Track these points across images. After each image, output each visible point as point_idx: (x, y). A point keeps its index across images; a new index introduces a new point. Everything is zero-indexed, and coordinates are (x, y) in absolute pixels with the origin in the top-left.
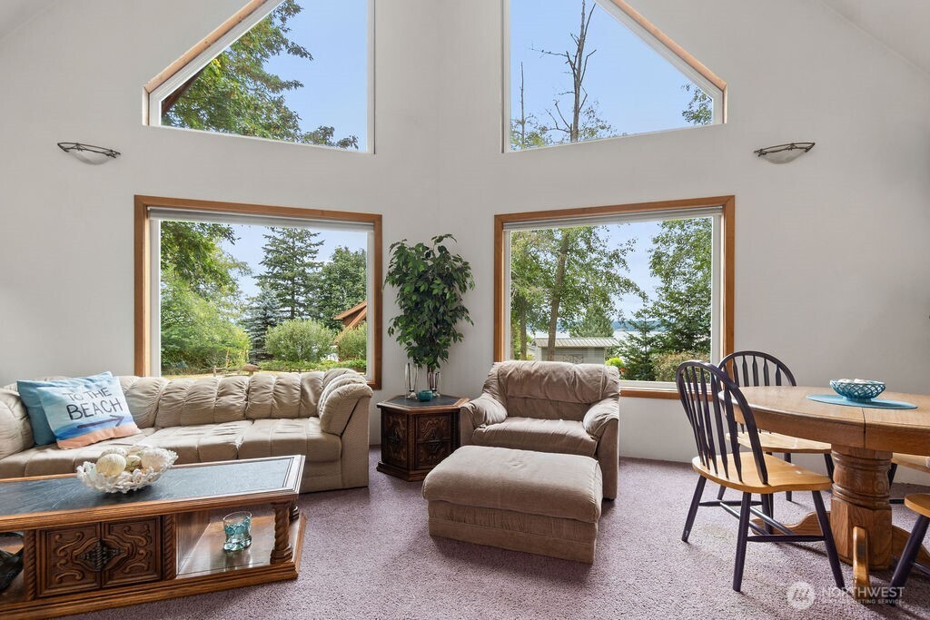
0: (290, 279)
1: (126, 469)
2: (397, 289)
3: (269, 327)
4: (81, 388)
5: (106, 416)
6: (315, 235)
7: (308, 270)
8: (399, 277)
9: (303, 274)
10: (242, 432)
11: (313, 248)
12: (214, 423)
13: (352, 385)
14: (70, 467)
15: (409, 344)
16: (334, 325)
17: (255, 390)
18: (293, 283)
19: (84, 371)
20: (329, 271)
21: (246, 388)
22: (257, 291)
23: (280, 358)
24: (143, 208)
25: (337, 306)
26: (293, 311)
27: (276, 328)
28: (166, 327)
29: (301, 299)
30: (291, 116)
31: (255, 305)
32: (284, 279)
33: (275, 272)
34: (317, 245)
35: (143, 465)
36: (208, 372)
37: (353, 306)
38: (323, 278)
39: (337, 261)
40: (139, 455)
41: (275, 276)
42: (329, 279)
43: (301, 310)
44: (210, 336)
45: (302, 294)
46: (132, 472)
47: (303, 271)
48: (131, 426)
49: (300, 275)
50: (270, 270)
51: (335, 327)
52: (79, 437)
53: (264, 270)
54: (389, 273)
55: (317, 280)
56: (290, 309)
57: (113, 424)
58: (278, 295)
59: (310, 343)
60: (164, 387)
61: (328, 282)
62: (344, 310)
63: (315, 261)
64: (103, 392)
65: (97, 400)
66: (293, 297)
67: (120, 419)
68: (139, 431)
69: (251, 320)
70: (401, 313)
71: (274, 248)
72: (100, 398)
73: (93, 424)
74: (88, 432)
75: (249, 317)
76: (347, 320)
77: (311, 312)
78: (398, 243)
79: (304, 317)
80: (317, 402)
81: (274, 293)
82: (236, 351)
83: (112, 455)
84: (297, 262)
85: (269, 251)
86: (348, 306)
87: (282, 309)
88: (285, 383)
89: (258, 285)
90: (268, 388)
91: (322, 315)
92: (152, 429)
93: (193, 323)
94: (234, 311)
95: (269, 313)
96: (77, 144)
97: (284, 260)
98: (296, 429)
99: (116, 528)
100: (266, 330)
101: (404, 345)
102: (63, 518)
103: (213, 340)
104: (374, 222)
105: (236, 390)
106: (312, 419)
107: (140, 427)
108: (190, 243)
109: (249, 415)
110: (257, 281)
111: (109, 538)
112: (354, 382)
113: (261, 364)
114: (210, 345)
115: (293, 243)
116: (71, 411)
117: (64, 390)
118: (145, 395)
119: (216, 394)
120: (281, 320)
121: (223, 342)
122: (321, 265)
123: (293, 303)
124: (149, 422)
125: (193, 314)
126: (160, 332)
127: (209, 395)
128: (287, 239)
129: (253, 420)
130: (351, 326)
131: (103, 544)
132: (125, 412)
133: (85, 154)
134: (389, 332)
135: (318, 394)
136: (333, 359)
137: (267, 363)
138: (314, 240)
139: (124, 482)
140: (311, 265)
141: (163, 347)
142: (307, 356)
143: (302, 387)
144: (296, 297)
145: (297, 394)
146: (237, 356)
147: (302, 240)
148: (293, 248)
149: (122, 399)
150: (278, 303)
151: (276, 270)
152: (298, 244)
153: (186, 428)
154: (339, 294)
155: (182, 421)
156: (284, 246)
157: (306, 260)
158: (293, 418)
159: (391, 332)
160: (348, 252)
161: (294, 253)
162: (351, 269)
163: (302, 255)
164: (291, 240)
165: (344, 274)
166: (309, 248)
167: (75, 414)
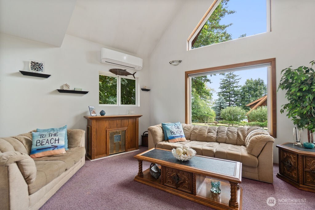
0: (228, 92)
1: (183, 154)
2: (286, 91)
3: (222, 109)
4: (173, 126)
5: (178, 135)
6: (237, 76)
7: (235, 89)
8: (287, 85)
10: (216, 147)
11: (237, 81)
12: (206, 142)
13: (263, 135)
14: (171, 148)
15: (294, 118)
16: (246, 108)
17: (220, 132)
18: (230, 94)
19: (174, 122)
20: (244, 88)
21: (216, 131)
22: (218, 97)
23: (226, 120)
24: (187, 74)
25: (247, 101)
26: (230, 104)
27: (224, 110)
28: (193, 109)
29: (233, 99)
30: (229, 36)
31: (217, 102)
32: (227, 92)
33: (223, 91)
34: (239, 79)
35: (187, 153)
36: (203, 123)
37: (254, 101)
38: (241, 91)
39: (247, 84)
40: (186, 150)
41: (223, 92)
43: (233, 103)
44: (204, 111)
45: (233, 97)
46: (184, 155)
48: (184, 139)
49: (232, 90)
51: (246, 109)
52: (173, 140)
53: (220, 90)
54: (280, 84)
55: (238, 92)
56: (229, 103)
57: (180, 137)
58: (225, 98)
59: (237, 115)
60: (192, 128)
61: (243, 92)
62: (250, 102)
63: (238, 85)
64: (178, 128)
65: (177, 130)
66: (230, 99)
67: (182, 136)
68: (186, 140)
69: (216, 107)
70: (289, 102)
71: (223, 83)
73: (176, 137)
74: (175, 139)
75: (215, 106)
76: (252, 106)
77: (237, 103)
78: (287, 69)
79: (234, 105)
80: (244, 139)
81: (223, 98)
82: (211, 117)
83: (180, 148)
84: (231, 86)
85: (221, 84)
86: (252, 100)
87: (226, 103)
88: (230, 130)
89: (218, 95)
90: (224, 132)
91: (241, 104)
92: (189, 141)
93: (200, 108)
94: (211, 104)
95: (222, 104)
96: (173, 61)
97: (227, 86)
98: (236, 150)
99: (181, 172)
100: (221, 110)
101: (291, 118)
102: (169, 164)
103: (205, 113)
104: (272, 62)
105: (213, 131)
106: (242, 146)
107: (186, 139)
108: (199, 84)
109: (218, 141)
110: (218, 94)
111: (179, 174)
112: (264, 134)
113: (219, 121)
114: (204, 114)
116: (172, 132)
117: (170, 126)
118: (188, 130)
119: (207, 132)
120: (226, 107)
121: (208, 114)
122: (240, 86)
123: (230, 100)
124: (189, 138)
125: (199, 105)
126: (191, 111)
127: (205, 132)
128: (227, 79)
129: (219, 143)
130: (254, 108)
131: (177, 176)
132: (183, 134)
133: (174, 63)
134: (281, 111)
135: (245, 137)
136: (245, 121)
137: (222, 121)
138: (237, 78)
139: (182, 157)
140: (237, 87)
141: (192, 115)
142: (236, 119)
143: (238, 133)
144: (231, 99)
145: (236, 136)
146: (212, 118)
147: (233, 78)
148: (230, 82)
149: (182, 130)
150: (224, 101)
152: (231, 80)
153: (198, 142)
154: (248, 96)
155: (197, 139)
156: (227, 81)
157: (235, 85)
158: (235, 145)
159: (282, 111)
160: (252, 80)
161: (230, 83)
162: (253, 86)
163: (233, 83)
164: (229, 79)
165: (250, 88)
166: (235, 81)
167: (172, 133)
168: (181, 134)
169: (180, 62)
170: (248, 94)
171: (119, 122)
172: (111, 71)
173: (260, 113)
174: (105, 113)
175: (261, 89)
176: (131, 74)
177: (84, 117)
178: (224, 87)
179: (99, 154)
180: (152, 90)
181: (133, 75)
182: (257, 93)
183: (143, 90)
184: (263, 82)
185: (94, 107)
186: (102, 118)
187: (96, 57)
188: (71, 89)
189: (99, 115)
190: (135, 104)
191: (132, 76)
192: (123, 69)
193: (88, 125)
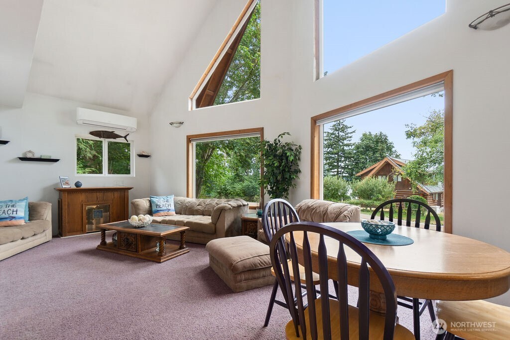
0: (336, 154)
4: (162, 199)
5: (165, 208)
6: (350, 127)
7: (346, 148)
9: (343, 150)
11: (349, 135)
18: (338, 156)
20: (358, 147)
24: (189, 139)
26: (338, 171)
29: (342, 165)
32: (332, 154)
33: (328, 151)
34: (352, 133)
38: (355, 151)
39: (363, 141)
41: (328, 153)
42: (358, 152)
43: (343, 170)
45: (342, 162)
47: (343, 149)
48: (173, 213)
49: (341, 151)
50: (326, 150)
52: (157, 214)
55: (350, 153)
57: (167, 211)
61: (357, 154)
63: (351, 142)
66: (338, 164)
67: (169, 210)
71: (328, 138)
72: (166, 203)
73: (161, 210)
74: (160, 212)
76: (364, 176)
77: (347, 171)
79: (344, 174)
83: (135, 216)
85: (326, 140)
87: (333, 171)
92: (179, 214)
96: (172, 123)
97: (333, 143)
104: (260, 131)
107: (176, 213)
115: (338, 133)
116: (157, 205)
118: (181, 203)
122: (354, 144)
123: (338, 167)
128: (335, 132)
132: (172, 207)
133: (175, 125)
138: (349, 130)
140: (348, 145)
144: (340, 164)
147: (343, 131)
148: (338, 137)
149: (173, 203)
151: (329, 149)
152: (341, 134)
156: (333, 136)
157: (345, 142)
160: (370, 135)
161: (339, 139)
162: (372, 145)
163: (344, 139)
164: (337, 132)
165: (368, 148)
166: (347, 135)
167: (158, 207)
168: (169, 208)
169: (181, 123)
170: (363, 156)
171: (100, 195)
172: (92, 133)
173: (365, 186)
174: (81, 185)
175: (382, 150)
176: (122, 137)
177: (54, 189)
178: (329, 146)
179: (72, 232)
180: (153, 157)
181: (125, 137)
182: (377, 155)
183: (141, 156)
184: (386, 139)
185: (67, 178)
186: (78, 190)
187: (70, 117)
188: (37, 156)
189: (74, 187)
190: (129, 173)
191: (123, 139)
192: (110, 131)
193: (59, 199)
